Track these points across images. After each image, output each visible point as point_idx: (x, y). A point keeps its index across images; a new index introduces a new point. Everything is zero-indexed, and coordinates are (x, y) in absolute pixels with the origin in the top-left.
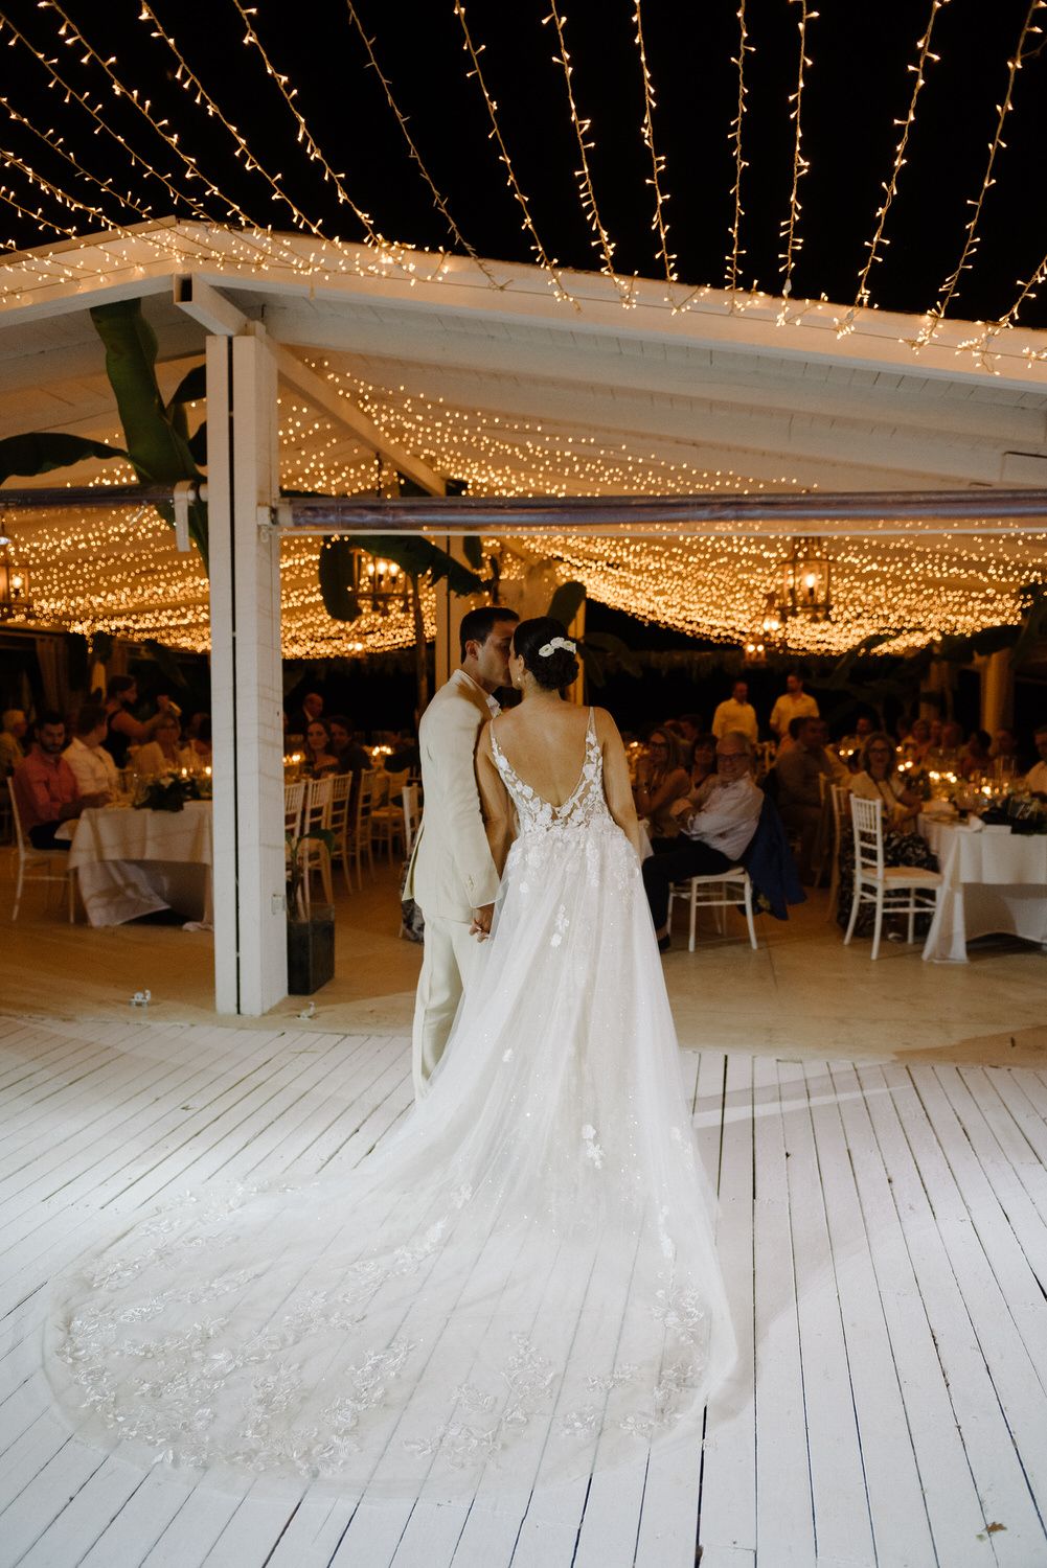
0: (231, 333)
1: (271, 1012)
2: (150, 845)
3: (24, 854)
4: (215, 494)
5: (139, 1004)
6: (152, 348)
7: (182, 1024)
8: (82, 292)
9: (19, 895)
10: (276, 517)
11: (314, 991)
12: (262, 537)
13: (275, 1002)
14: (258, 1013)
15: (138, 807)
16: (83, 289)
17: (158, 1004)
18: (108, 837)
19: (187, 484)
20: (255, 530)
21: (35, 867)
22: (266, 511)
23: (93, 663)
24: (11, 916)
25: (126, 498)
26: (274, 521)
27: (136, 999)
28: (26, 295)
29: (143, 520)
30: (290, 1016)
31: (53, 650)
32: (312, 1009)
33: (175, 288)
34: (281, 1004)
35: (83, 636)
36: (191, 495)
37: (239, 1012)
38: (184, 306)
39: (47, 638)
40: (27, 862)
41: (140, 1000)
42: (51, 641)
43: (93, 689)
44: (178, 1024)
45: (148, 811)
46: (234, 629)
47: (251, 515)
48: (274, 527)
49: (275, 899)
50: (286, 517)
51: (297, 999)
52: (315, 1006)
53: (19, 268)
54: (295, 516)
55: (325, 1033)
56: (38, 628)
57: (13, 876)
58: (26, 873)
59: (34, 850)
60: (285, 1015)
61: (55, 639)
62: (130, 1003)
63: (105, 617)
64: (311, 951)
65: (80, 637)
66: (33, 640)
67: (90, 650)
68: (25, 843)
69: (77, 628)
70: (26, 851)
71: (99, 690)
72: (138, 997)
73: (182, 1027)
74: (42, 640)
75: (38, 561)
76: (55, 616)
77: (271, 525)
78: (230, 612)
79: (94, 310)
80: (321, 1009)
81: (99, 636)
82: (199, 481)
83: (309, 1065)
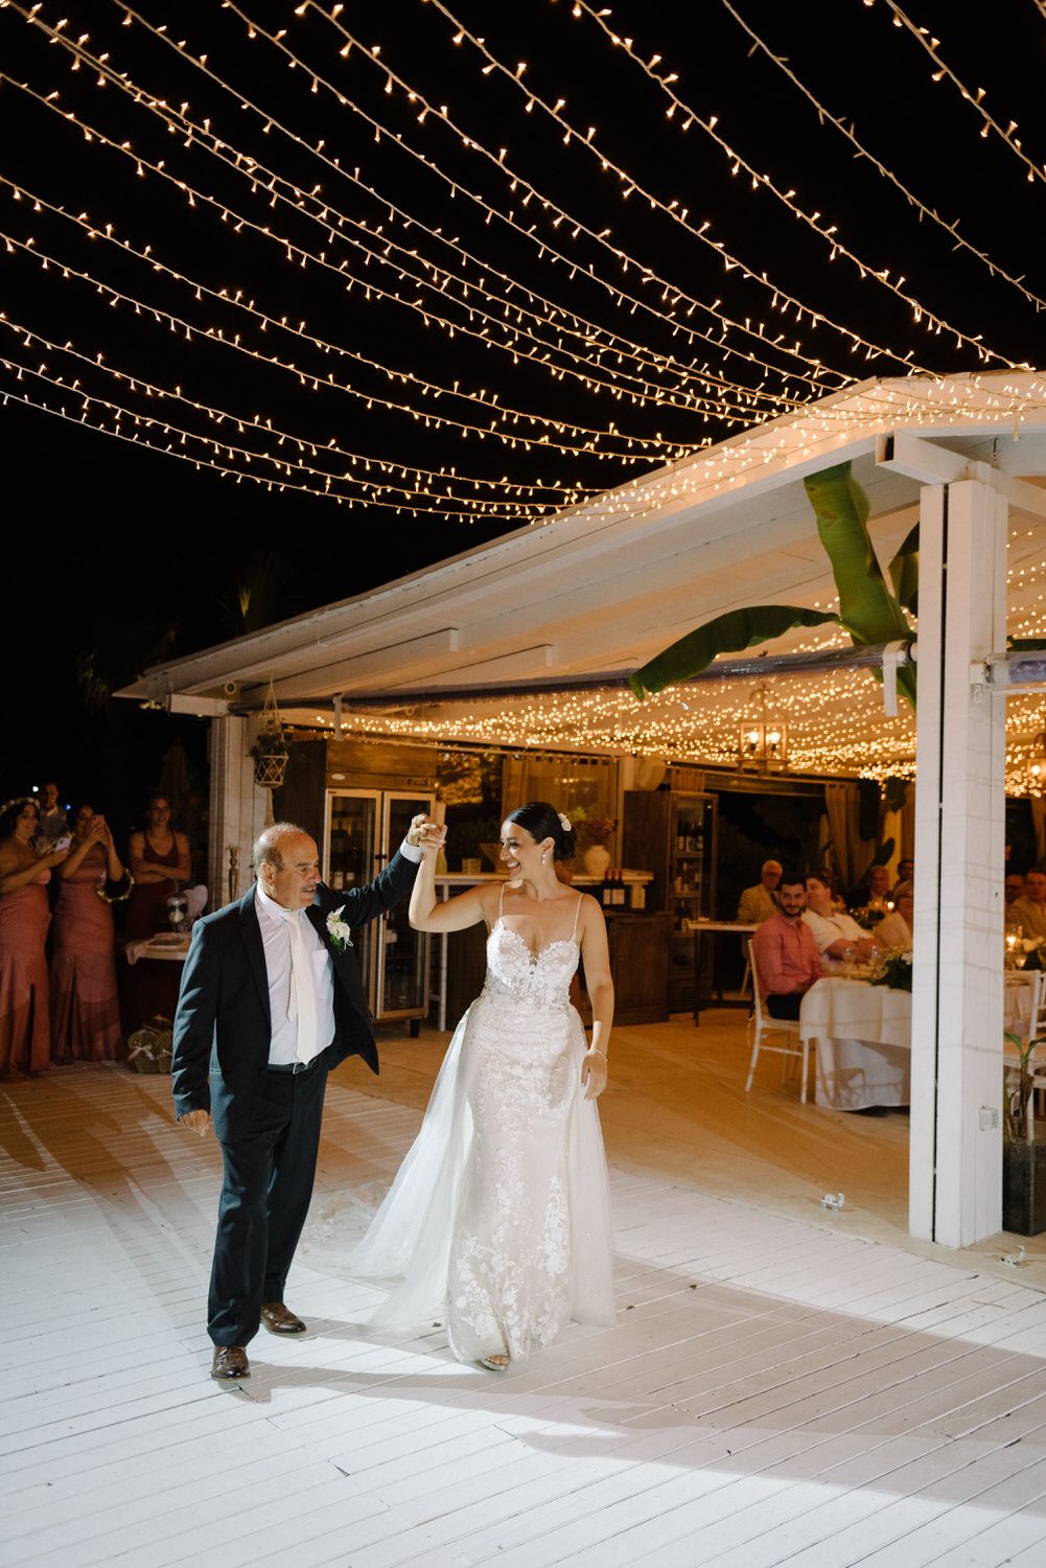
0: (946, 480)
1: (974, 1247)
2: (885, 1028)
3: (761, 1021)
4: (925, 653)
5: (829, 1207)
6: (865, 506)
7: (867, 1240)
8: (790, 466)
9: (754, 1064)
10: (991, 674)
11: (1036, 1233)
12: (975, 698)
13: (982, 1236)
14: (955, 1246)
15: (876, 983)
16: (790, 463)
17: (852, 1211)
18: (843, 1014)
19: (898, 644)
20: (967, 689)
21: (773, 1036)
22: (981, 668)
23: (886, 811)
24: (745, 1086)
25: (836, 663)
26: (989, 680)
27: (826, 1201)
28: (741, 477)
29: (852, 684)
30: (994, 1256)
31: (843, 798)
32: (1022, 1254)
33: (879, 449)
34: (989, 1240)
35: (877, 782)
36: (901, 656)
37: (934, 1240)
38: (888, 465)
39: (838, 783)
40: (764, 1031)
41: (830, 1203)
42: (842, 787)
43: (886, 839)
44: (861, 1238)
45: (884, 989)
46: (941, 800)
47: (963, 673)
48: (990, 685)
49: (984, 1111)
50: (1002, 673)
51: (1013, 1238)
52: (1027, 1252)
53: (720, 460)
54: (1012, 673)
55: (1026, 1288)
56: (825, 774)
57: (749, 1043)
58: (763, 1042)
59: (769, 1018)
60: (989, 1254)
61: (846, 784)
62: (820, 1204)
63: (894, 762)
64: (1032, 1182)
65: (871, 785)
66: (823, 786)
67: (883, 796)
68: (763, 1013)
69: (865, 774)
70: (763, 1019)
71: (891, 842)
72: (829, 1199)
73: (865, 1243)
74: (831, 786)
75: (803, 713)
76: (840, 762)
77: (986, 684)
78: (938, 782)
79: (807, 479)
80: (1032, 1256)
81: (892, 781)
82: (911, 638)
83: (988, 1321)
